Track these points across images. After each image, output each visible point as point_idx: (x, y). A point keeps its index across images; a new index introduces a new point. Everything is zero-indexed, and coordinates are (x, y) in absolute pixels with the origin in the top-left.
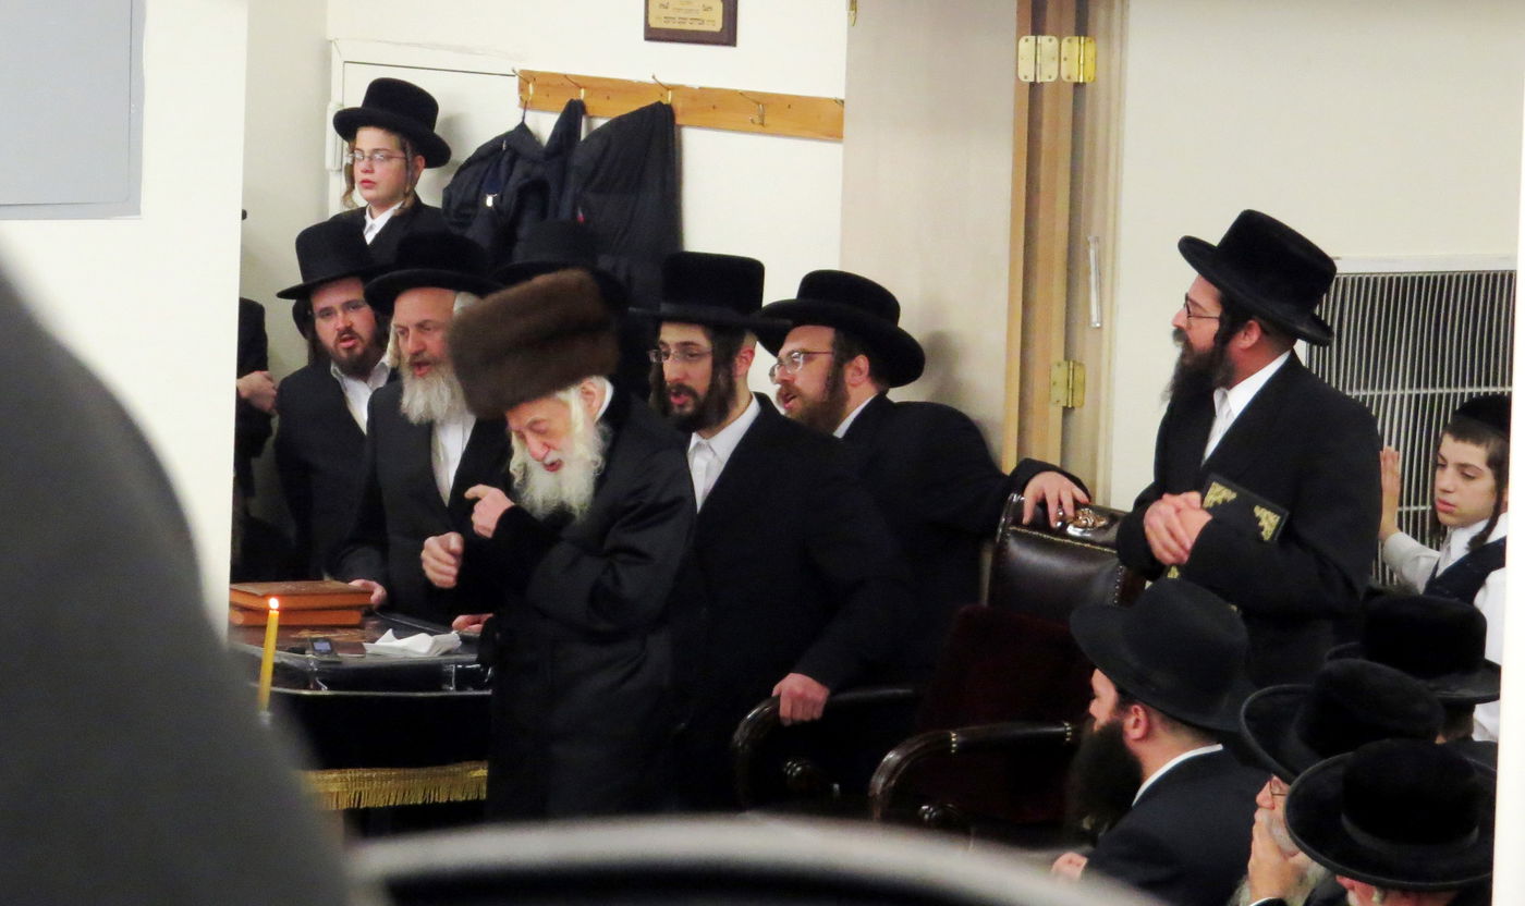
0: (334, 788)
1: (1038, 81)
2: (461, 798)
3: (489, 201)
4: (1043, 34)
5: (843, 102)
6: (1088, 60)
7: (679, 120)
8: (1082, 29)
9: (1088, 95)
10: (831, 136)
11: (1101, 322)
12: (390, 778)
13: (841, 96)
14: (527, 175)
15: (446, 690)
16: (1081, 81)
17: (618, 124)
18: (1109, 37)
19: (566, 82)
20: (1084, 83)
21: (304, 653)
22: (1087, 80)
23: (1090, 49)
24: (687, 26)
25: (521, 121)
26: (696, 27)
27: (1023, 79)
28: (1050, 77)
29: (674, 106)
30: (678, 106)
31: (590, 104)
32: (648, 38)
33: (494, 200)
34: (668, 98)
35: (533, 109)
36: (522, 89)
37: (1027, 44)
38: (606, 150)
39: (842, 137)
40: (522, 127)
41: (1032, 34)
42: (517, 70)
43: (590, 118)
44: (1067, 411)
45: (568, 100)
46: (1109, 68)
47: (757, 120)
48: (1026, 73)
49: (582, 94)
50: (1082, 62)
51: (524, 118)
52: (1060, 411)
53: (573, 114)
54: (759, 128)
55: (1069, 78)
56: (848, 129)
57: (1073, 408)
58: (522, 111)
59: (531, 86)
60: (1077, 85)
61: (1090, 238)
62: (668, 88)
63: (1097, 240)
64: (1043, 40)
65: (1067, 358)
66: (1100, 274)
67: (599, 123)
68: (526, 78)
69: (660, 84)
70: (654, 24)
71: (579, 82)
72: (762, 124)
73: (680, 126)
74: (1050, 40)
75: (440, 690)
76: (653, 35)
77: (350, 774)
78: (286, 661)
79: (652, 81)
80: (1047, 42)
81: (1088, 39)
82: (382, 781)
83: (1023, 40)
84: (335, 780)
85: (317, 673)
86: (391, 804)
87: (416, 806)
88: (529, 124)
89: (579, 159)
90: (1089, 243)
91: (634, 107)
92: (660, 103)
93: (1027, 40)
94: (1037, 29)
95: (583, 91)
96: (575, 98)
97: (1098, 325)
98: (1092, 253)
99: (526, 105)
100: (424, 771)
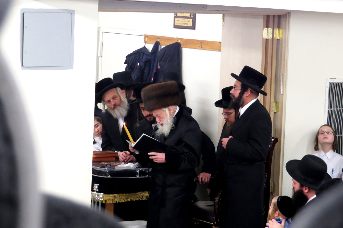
0: (112, 198)
1: (268, 38)
2: (138, 200)
3: (138, 64)
4: (269, 28)
5: (221, 42)
6: (280, 34)
7: (182, 46)
8: (279, 27)
9: (280, 42)
10: (217, 50)
11: (283, 93)
12: (123, 196)
13: (220, 41)
14: (146, 58)
15: (137, 177)
16: (279, 38)
17: (168, 47)
18: (285, 28)
19: (155, 37)
20: (279, 39)
21: (104, 168)
22: (280, 38)
23: (281, 31)
24: (184, 25)
25: (144, 46)
26: (186, 25)
27: (264, 38)
28: (270, 38)
29: (180, 43)
30: (182, 43)
31: (161, 42)
32: (174, 27)
33: (139, 64)
34: (179, 41)
35: (147, 43)
36: (145, 39)
37: (265, 30)
38: (165, 52)
39: (221, 50)
40: (145, 47)
41: (266, 28)
42: (144, 35)
43: (161, 45)
44: (275, 113)
45: (156, 41)
46: (285, 36)
47: (200, 47)
48: (265, 37)
49: (159, 40)
50: (279, 34)
51: (145, 45)
52: (273, 113)
53: (157, 45)
54: (201, 48)
55: (276, 38)
56: (222, 49)
57: (276, 112)
58: (145, 44)
59: (147, 38)
60: (278, 39)
61: (281, 74)
62: (179, 39)
63: (282, 74)
64: (269, 29)
65: (275, 101)
66: (283, 82)
67: (163, 47)
68: (146, 36)
69: (178, 38)
70: (176, 24)
71: (158, 37)
72: (202, 47)
73: (182, 47)
74: (270, 29)
75: (136, 176)
76: (176, 27)
77: (115, 195)
78: (101, 170)
79: (176, 37)
80: (270, 30)
81: (280, 29)
82: (122, 196)
83: (264, 29)
84: (112, 196)
85: (108, 172)
86: (124, 201)
87: (129, 202)
88: (146, 46)
89: (158, 55)
90: (280, 75)
91: (172, 43)
92: (177, 42)
93: (265, 29)
94: (268, 27)
95: (159, 39)
96: (157, 41)
97: (282, 94)
98: (281, 77)
99: (146, 42)
100: (131, 194)
